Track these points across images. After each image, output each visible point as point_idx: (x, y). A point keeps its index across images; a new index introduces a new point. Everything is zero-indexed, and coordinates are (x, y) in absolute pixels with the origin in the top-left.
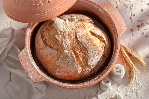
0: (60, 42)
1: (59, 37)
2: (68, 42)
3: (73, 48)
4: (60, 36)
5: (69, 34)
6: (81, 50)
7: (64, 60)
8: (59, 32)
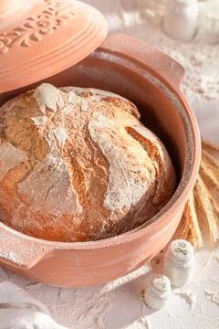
0: (41, 132)
1: (41, 120)
2: (62, 135)
3: (72, 153)
4: (45, 119)
5: (68, 119)
6: (92, 161)
7: (43, 178)
8: (43, 110)
